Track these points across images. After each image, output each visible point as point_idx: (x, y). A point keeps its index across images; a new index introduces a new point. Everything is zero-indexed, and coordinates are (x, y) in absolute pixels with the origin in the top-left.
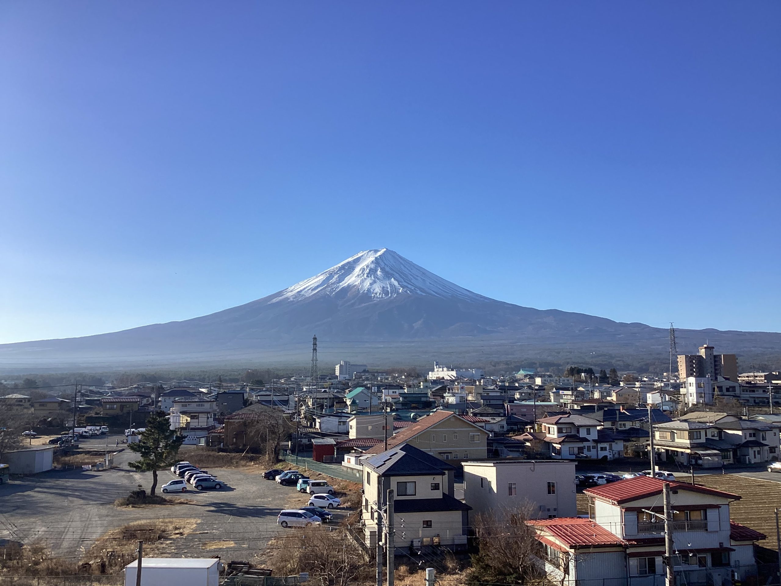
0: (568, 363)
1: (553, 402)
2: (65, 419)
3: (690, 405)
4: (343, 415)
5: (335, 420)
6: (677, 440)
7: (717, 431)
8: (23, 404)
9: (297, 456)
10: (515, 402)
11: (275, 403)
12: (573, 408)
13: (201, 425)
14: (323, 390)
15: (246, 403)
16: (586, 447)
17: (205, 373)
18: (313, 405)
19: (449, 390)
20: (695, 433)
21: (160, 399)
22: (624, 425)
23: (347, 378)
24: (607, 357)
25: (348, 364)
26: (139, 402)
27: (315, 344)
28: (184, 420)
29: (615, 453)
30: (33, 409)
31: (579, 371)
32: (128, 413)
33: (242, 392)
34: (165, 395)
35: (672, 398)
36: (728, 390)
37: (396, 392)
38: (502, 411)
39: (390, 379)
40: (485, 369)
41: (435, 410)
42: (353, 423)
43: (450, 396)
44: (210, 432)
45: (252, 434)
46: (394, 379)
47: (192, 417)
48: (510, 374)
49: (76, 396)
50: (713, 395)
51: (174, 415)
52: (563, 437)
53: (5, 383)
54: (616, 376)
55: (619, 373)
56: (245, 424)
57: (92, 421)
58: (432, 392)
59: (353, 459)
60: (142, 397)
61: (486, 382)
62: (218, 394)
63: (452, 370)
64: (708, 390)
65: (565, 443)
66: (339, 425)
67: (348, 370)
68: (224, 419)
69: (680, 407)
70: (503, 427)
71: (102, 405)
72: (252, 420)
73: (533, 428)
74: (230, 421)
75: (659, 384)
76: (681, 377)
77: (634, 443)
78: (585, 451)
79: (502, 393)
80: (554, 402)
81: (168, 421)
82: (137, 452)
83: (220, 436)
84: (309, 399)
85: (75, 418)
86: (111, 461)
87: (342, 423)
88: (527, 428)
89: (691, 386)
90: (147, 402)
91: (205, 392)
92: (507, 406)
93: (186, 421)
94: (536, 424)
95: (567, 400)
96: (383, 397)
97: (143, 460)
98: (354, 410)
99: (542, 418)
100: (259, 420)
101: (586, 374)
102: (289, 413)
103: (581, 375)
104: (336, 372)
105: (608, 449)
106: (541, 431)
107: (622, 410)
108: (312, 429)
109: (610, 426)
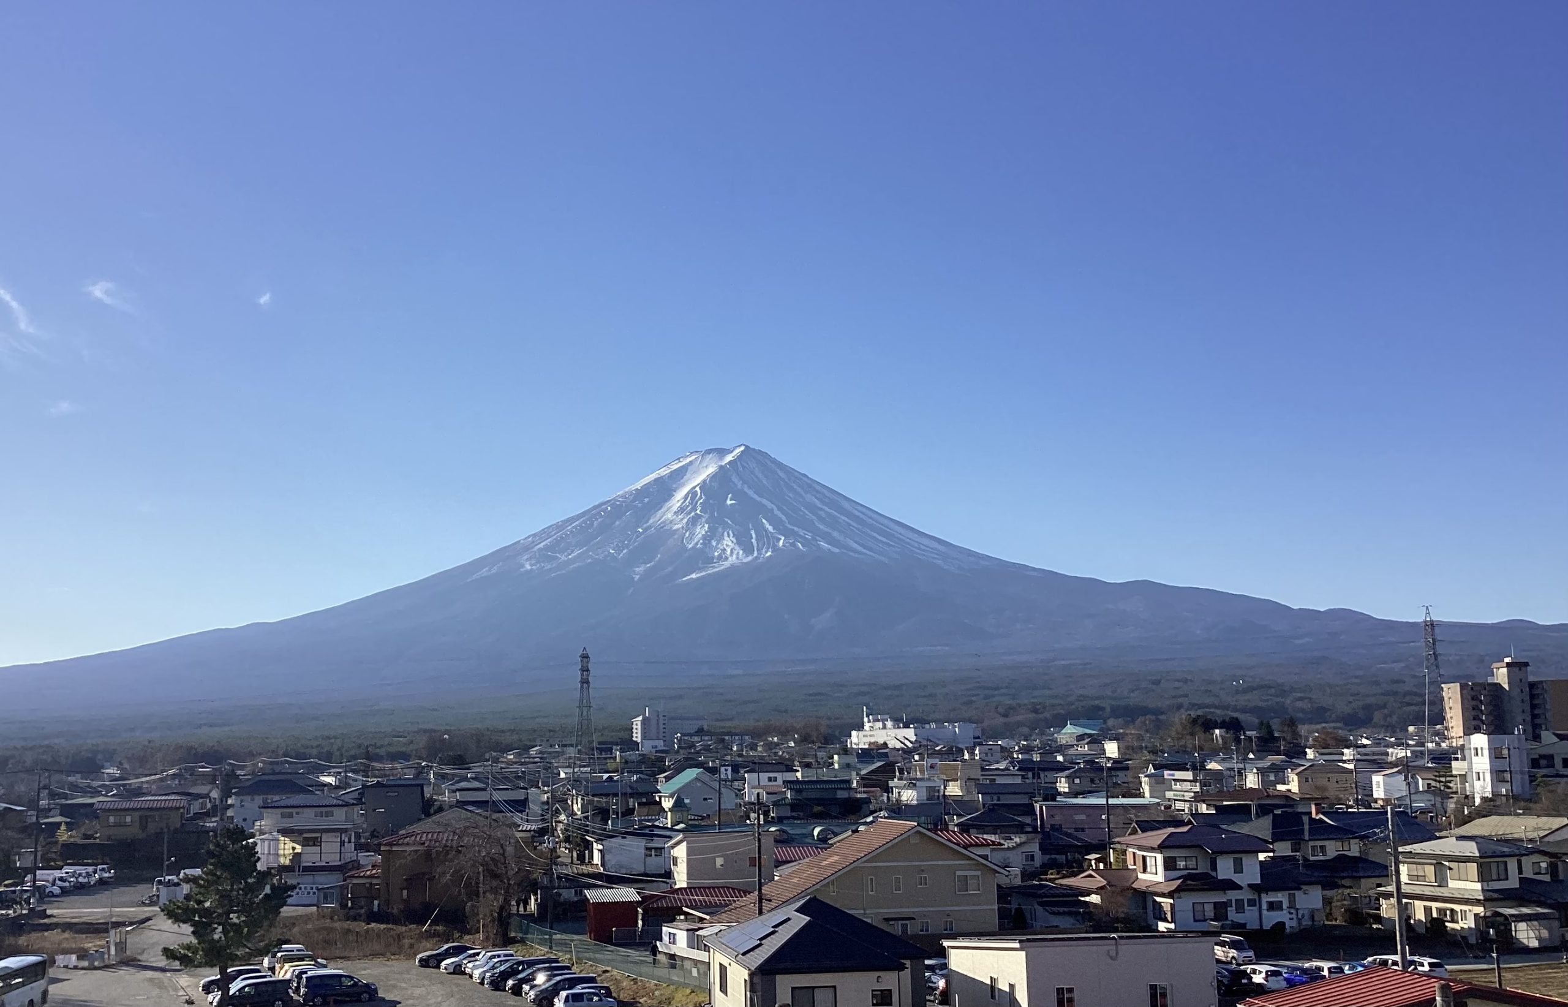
0: (1179, 707)
1: (1148, 799)
2: (15, 850)
3: (1478, 801)
4: (656, 832)
5: (637, 846)
6: (1452, 884)
7: (1548, 860)
9: (551, 928)
10: (1059, 798)
11: (495, 806)
12: (1197, 810)
13: (327, 860)
14: (606, 776)
15: (428, 808)
16: (1234, 903)
17: (332, 741)
18: (584, 810)
19: (901, 771)
20: (1494, 867)
21: (230, 802)
22: (1323, 848)
23: (660, 748)
25: (662, 717)
26: (183, 807)
27: (585, 670)
28: (287, 848)
29: (1304, 917)
31: (1208, 726)
32: (159, 834)
33: (420, 782)
34: (244, 791)
35: (1433, 783)
37: (775, 779)
38: (1028, 820)
39: (760, 749)
40: (982, 723)
41: (870, 819)
42: (680, 852)
43: (904, 787)
44: (349, 877)
45: (446, 880)
46: (771, 749)
47: (305, 843)
48: (1042, 733)
49: (38, 795)
50: (1531, 775)
51: (263, 837)
52: (1179, 879)
54: (1296, 734)
55: (1302, 730)
56: (428, 855)
57: (75, 855)
58: (862, 778)
59: (682, 937)
60: (189, 798)
61: (986, 754)
62: (364, 786)
63: (906, 726)
64: (1520, 764)
65: (1182, 895)
66: (646, 855)
67: (661, 726)
68: (380, 845)
69: (1451, 805)
70: (1032, 858)
71: (97, 817)
72: (446, 846)
73: (1104, 860)
74: (395, 848)
75: (1398, 754)
76: (1451, 735)
77: (1348, 891)
78: (1232, 911)
79: (1023, 777)
80: (1151, 797)
81: (251, 850)
82: (181, 925)
83: (371, 884)
84: (575, 797)
85: (36, 848)
86: (121, 946)
87: (653, 850)
88: (1090, 860)
89: (1477, 755)
90: (202, 809)
91: (334, 784)
92: (1041, 808)
93: (291, 851)
94: (1111, 851)
95: (1182, 793)
96: (746, 790)
97: (196, 941)
98: (682, 822)
99: (1124, 836)
100: (462, 846)
101: (1223, 730)
102: (529, 829)
103: (1213, 734)
104: (634, 735)
105: (1284, 905)
106: (1125, 865)
107: (1317, 814)
108: (583, 866)
109: (1289, 853)
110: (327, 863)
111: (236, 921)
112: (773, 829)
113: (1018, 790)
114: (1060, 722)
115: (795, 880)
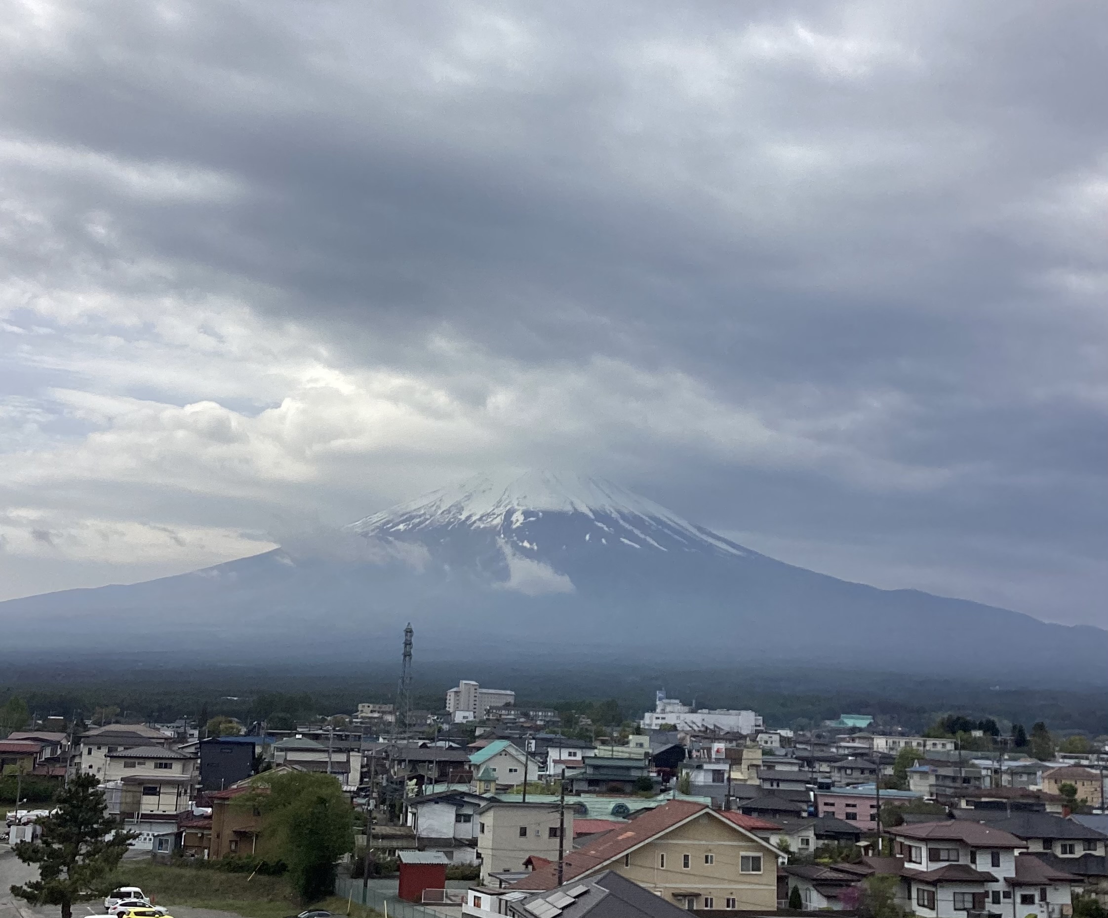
0: (942, 709)
1: (912, 791)
4: (466, 799)
5: (448, 812)
10: (832, 788)
12: (957, 804)
13: (165, 810)
14: (421, 743)
15: (257, 765)
16: (991, 894)
19: (689, 754)
21: (78, 749)
22: (1071, 846)
25: (472, 690)
26: (37, 753)
27: (408, 643)
31: (967, 727)
32: (14, 778)
33: (249, 739)
34: (91, 741)
37: (575, 755)
38: (805, 807)
41: (661, 797)
42: (487, 819)
43: (691, 769)
44: (184, 827)
47: (146, 792)
48: (817, 726)
51: (107, 784)
52: (941, 868)
54: (1046, 739)
55: (1051, 734)
56: (256, 809)
58: (653, 759)
59: (486, 900)
60: (42, 744)
61: (767, 742)
62: (200, 743)
63: (693, 711)
65: (945, 884)
66: (456, 821)
67: (472, 703)
68: (210, 798)
70: (808, 841)
73: (873, 845)
74: (226, 802)
78: (989, 900)
79: (802, 766)
80: (916, 790)
82: (30, 864)
83: (203, 834)
87: (462, 816)
88: (860, 847)
90: (53, 755)
92: (815, 795)
93: (131, 800)
94: (880, 840)
95: (944, 788)
96: (548, 763)
97: (43, 881)
98: (489, 791)
99: (892, 826)
102: (348, 790)
103: (971, 734)
104: (448, 705)
105: (1037, 899)
106: (891, 854)
107: (1066, 815)
108: (397, 828)
109: (1041, 850)
111: (80, 863)
112: (571, 802)
113: (795, 778)
114: (834, 715)
115: (593, 852)
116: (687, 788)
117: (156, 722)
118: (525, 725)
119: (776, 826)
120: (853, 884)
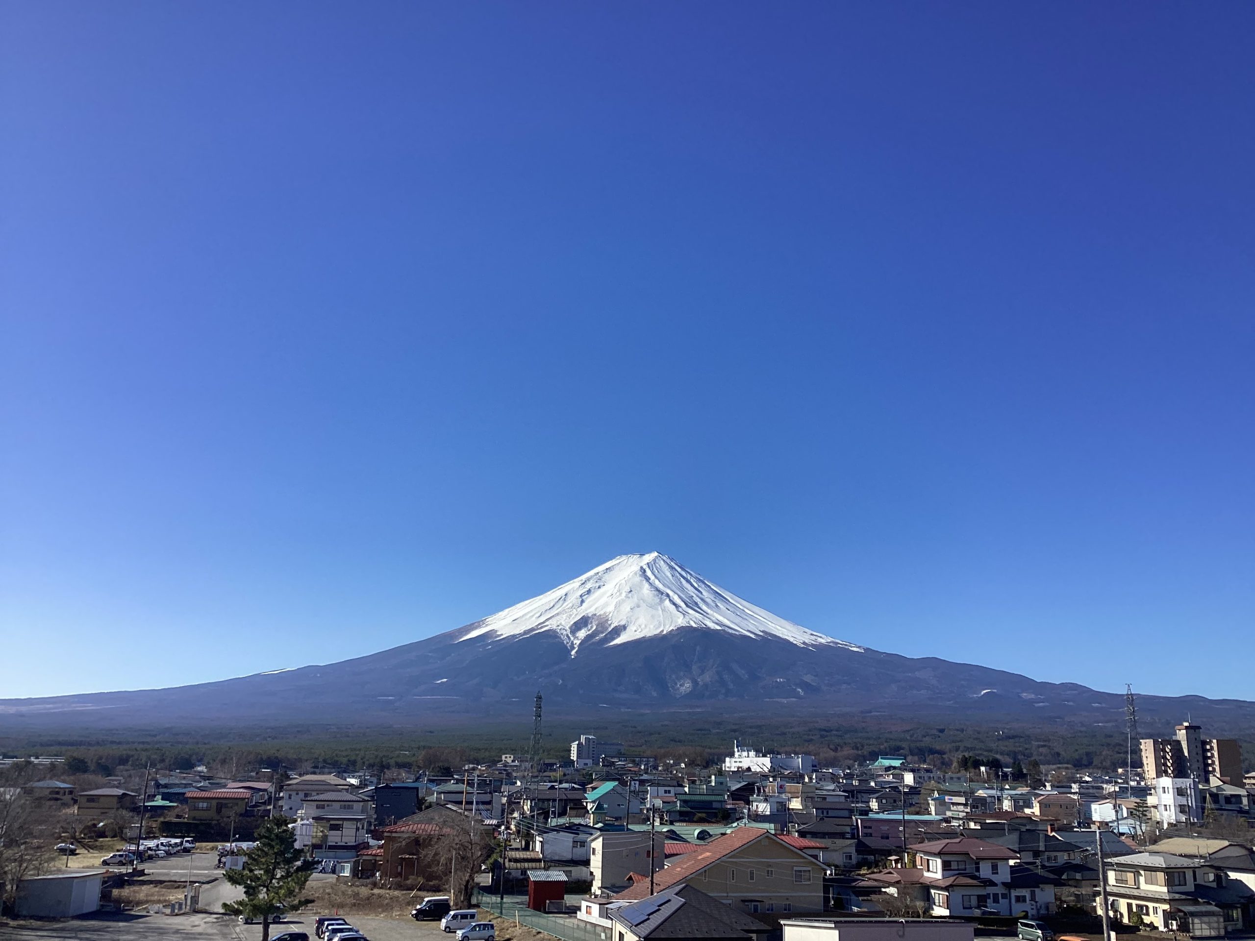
0: (958, 749)
1: (933, 817)
2: (127, 824)
3: (1165, 826)
4: (582, 829)
5: (567, 838)
6: (1144, 886)
7: (1214, 871)
8: (62, 797)
9: (502, 896)
10: (870, 814)
11: (468, 806)
12: (968, 826)
13: (346, 841)
14: (550, 784)
15: (420, 805)
16: (991, 895)
17: (357, 752)
18: (532, 810)
20: (1176, 875)
21: (281, 794)
22: (1056, 857)
23: (589, 765)
24: (1022, 740)
25: (591, 742)
26: (248, 798)
27: (539, 707)
28: (319, 831)
29: (1041, 907)
30: (76, 807)
33: (416, 786)
34: (291, 788)
35: (1135, 812)
36: (1229, 799)
37: (669, 792)
38: (848, 829)
39: (660, 768)
40: (818, 755)
41: (735, 825)
42: (597, 844)
43: (760, 802)
44: (361, 855)
45: (429, 858)
46: (668, 769)
48: (861, 765)
50: (1203, 809)
51: (302, 822)
52: (953, 876)
53: (36, 761)
54: (1039, 772)
55: (1043, 768)
56: (417, 840)
57: (169, 829)
58: (731, 794)
59: (595, 908)
60: (253, 791)
61: (821, 778)
62: (376, 788)
63: (764, 756)
64: (1194, 800)
65: (955, 889)
66: (573, 846)
67: (591, 752)
68: (383, 832)
70: (850, 856)
71: (187, 803)
72: (430, 834)
74: (394, 835)
75: (1110, 788)
76: (1148, 776)
77: (1073, 890)
78: (990, 901)
79: (847, 797)
80: (936, 814)
81: (292, 833)
82: (237, 886)
83: (375, 860)
84: (525, 801)
85: (141, 824)
86: (195, 900)
87: (579, 843)
88: (891, 860)
89: (1165, 792)
90: (261, 800)
91: (355, 784)
92: (857, 820)
93: (321, 834)
94: (906, 854)
95: (958, 813)
96: (649, 799)
97: (247, 899)
98: (601, 822)
99: (916, 844)
100: (441, 835)
101: (988, 767)
102: (491, 823)
103: (980, 770)
104: (572, 755)
105: (1028, 899)
106: (915, 866)
107: (1051, 832)
108: (528, 853)
109: (1031, 860)
110: (346, 843)
111: (276, 885)
112: (665, 830)
113: (842, 807)
114: (874, 756)
115: (679, 869)
116: (757, 818)
117: (345, 772)
118: (632, 769)
119: (823, 846)
120: (883, 890)
